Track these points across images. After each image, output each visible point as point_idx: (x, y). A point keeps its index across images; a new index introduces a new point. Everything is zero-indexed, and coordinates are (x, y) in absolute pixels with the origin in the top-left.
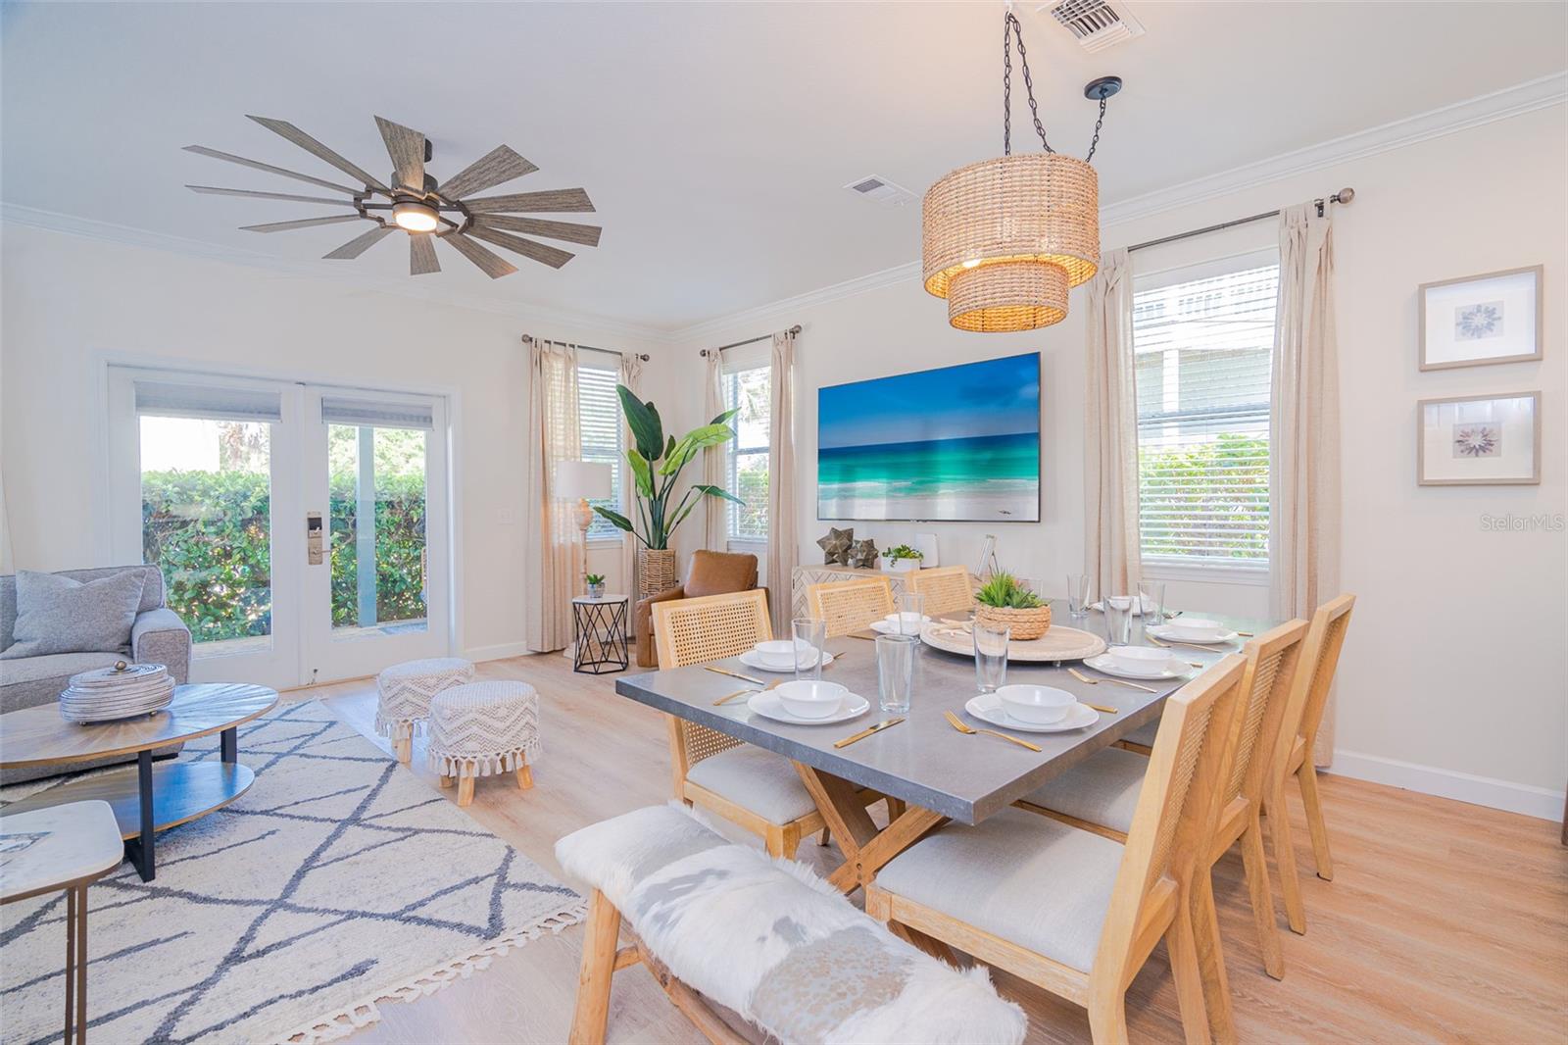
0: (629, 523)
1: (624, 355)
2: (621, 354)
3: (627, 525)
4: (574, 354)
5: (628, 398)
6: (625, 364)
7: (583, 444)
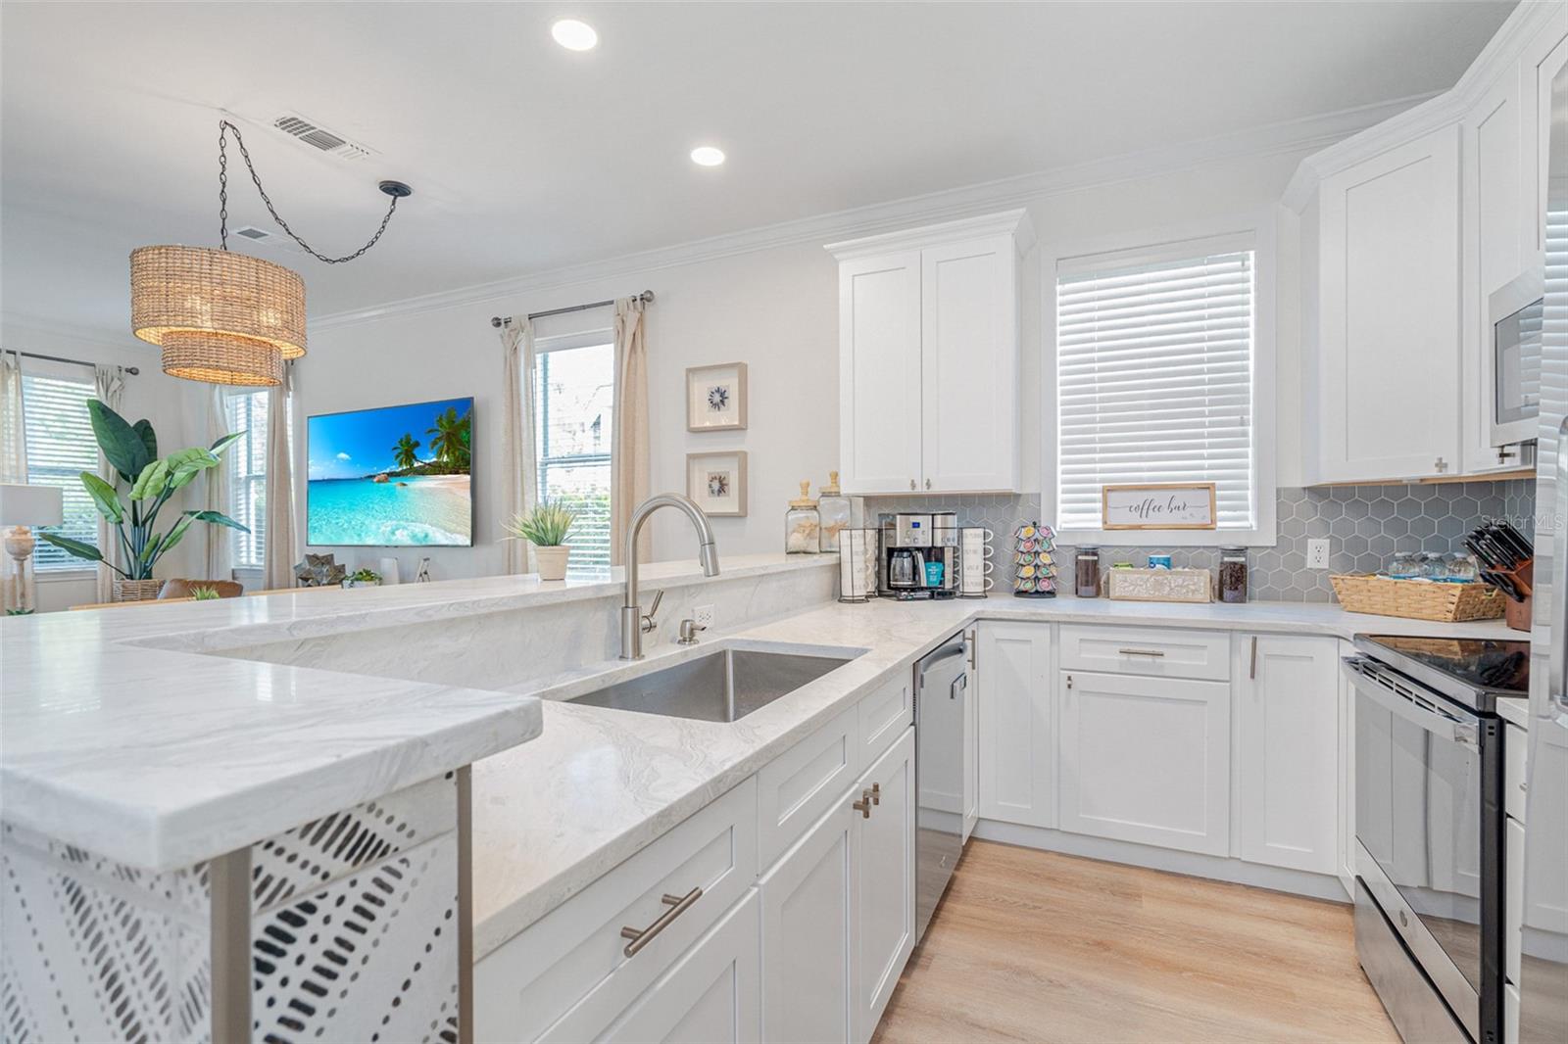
0: (98, 551)
1: (97, 367)
2: (93, 365)
3: (94, 554)
4: (17, 363)
5: (104, 417)
6: (102, 378)
7: (30, 463)
